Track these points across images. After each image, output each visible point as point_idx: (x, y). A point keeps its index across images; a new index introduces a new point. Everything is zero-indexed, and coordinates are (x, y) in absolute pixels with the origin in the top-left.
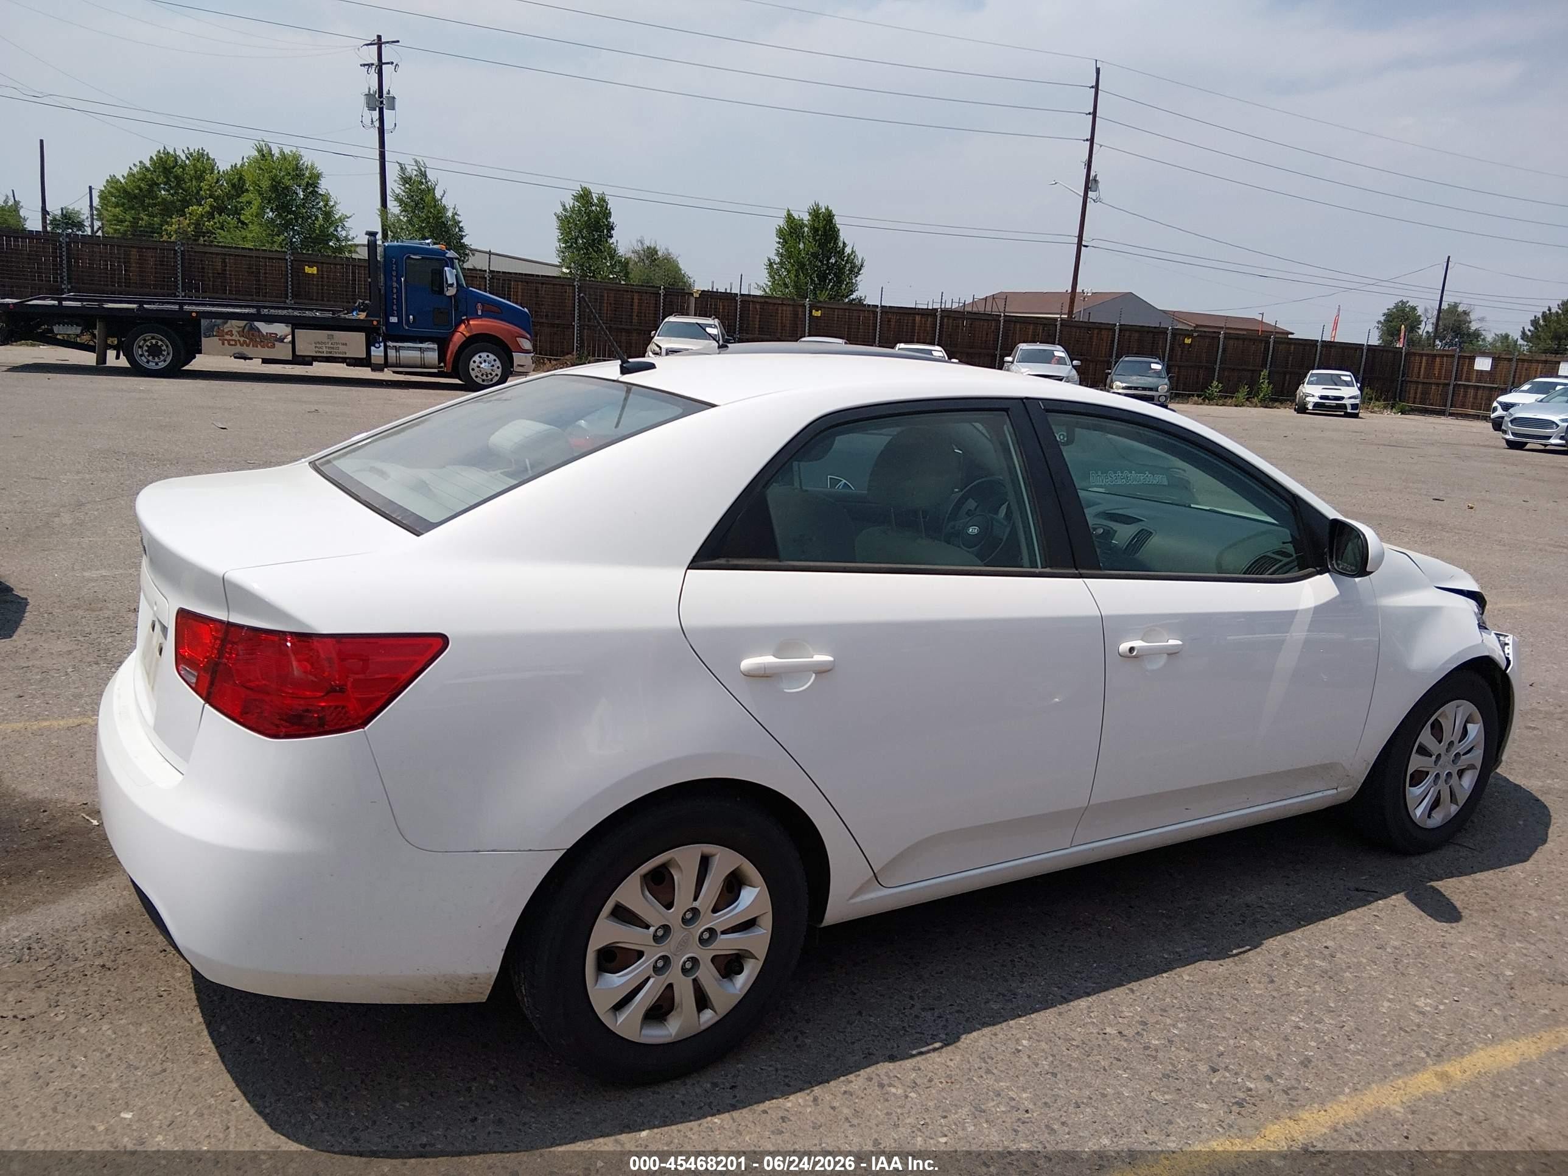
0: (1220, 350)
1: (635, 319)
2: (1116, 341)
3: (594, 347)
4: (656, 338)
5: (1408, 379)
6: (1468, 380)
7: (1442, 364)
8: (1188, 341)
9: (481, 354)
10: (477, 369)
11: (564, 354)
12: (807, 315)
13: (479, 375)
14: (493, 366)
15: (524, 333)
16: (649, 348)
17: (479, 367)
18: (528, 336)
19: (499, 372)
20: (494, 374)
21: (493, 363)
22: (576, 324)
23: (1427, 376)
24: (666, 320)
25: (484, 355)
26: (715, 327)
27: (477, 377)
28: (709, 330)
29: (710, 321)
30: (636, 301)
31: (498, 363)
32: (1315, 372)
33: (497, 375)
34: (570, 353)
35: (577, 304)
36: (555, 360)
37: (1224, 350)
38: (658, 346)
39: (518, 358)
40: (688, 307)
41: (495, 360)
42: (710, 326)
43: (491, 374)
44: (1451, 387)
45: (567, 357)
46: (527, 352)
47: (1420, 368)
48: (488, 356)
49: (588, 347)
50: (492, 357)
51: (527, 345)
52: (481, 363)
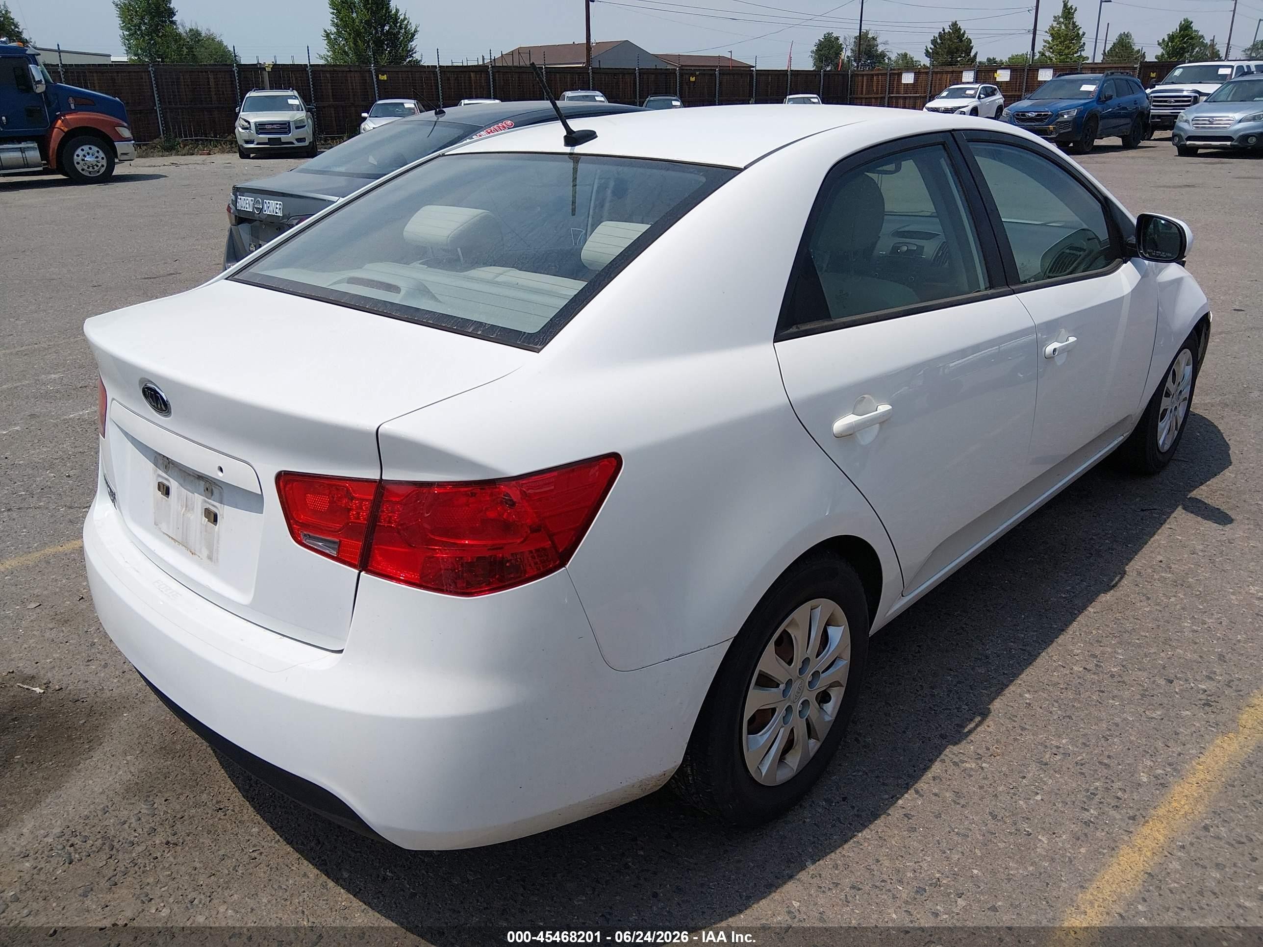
0: (717, 85)
1: (214, 97)
2: (638, 84)
3: (179, 128)
4: (241, 113)
5: (854, 96)
6: (898, 92)
7: (878, 81)
8: (693, 79)
9: (83, 147)
10: (82, 163)
11: (152, 138)
12: (375, 80)
13: (85, 168)
14: (97, 157)
15: (121, 122)
16: (237, 124)
17: (83, 160)
18: (126, 124)
19: (104, 162)
20: (100, 165)
21: (96, 154)
22: (157, 107)
23: (868, 92)
24: (247, 95)
25: (86, 148)
26: (296, 98)
27: (83, 170)
28: (290, 101)
29: (289, 93)
30: (212, 80)
31: (101, 154)
32: (791, 97)
33: (103, 166)
34: (158, 136)
35: (155, 89)
36: (144, 145)
37: (720, 83)
38: (247, 121)
39: (120, 147)
40: (263, 82)
41: (98, 152)
42: (291, 97)
43: (97, 166)
44: (887, 99)
45: (155, 141)
46: (128, 140)
47: (862, 86)
48: (90, 148)
49: (174, 129)
50: (95, 149)
51: (126, 133)
52: (85, 156)
